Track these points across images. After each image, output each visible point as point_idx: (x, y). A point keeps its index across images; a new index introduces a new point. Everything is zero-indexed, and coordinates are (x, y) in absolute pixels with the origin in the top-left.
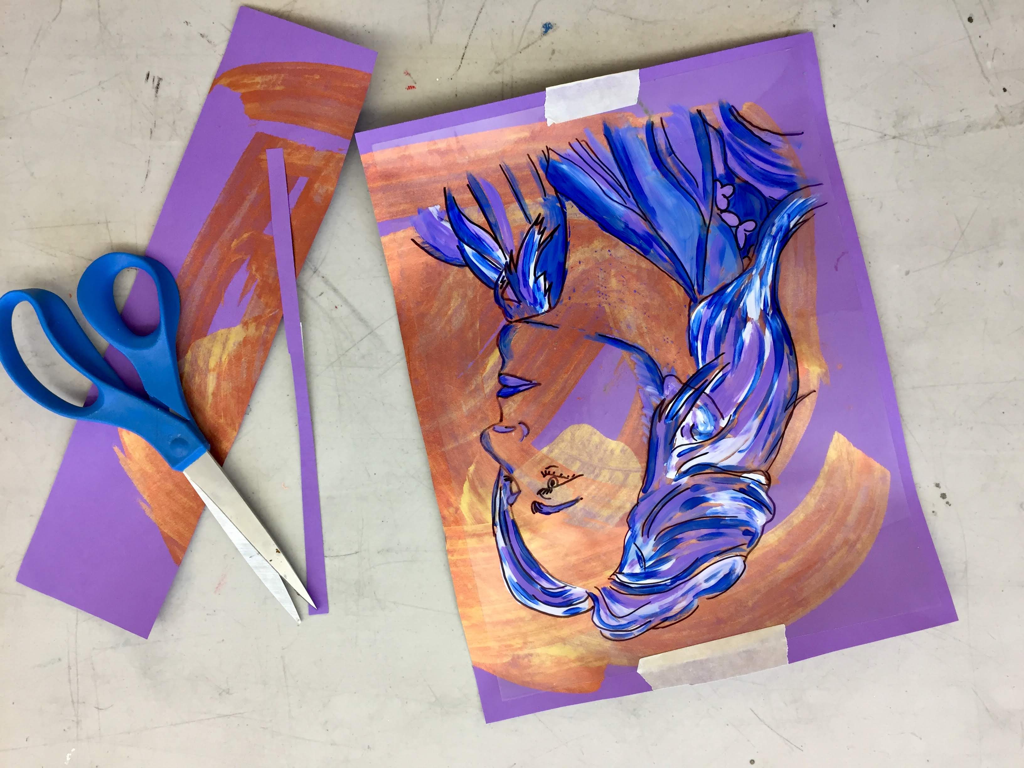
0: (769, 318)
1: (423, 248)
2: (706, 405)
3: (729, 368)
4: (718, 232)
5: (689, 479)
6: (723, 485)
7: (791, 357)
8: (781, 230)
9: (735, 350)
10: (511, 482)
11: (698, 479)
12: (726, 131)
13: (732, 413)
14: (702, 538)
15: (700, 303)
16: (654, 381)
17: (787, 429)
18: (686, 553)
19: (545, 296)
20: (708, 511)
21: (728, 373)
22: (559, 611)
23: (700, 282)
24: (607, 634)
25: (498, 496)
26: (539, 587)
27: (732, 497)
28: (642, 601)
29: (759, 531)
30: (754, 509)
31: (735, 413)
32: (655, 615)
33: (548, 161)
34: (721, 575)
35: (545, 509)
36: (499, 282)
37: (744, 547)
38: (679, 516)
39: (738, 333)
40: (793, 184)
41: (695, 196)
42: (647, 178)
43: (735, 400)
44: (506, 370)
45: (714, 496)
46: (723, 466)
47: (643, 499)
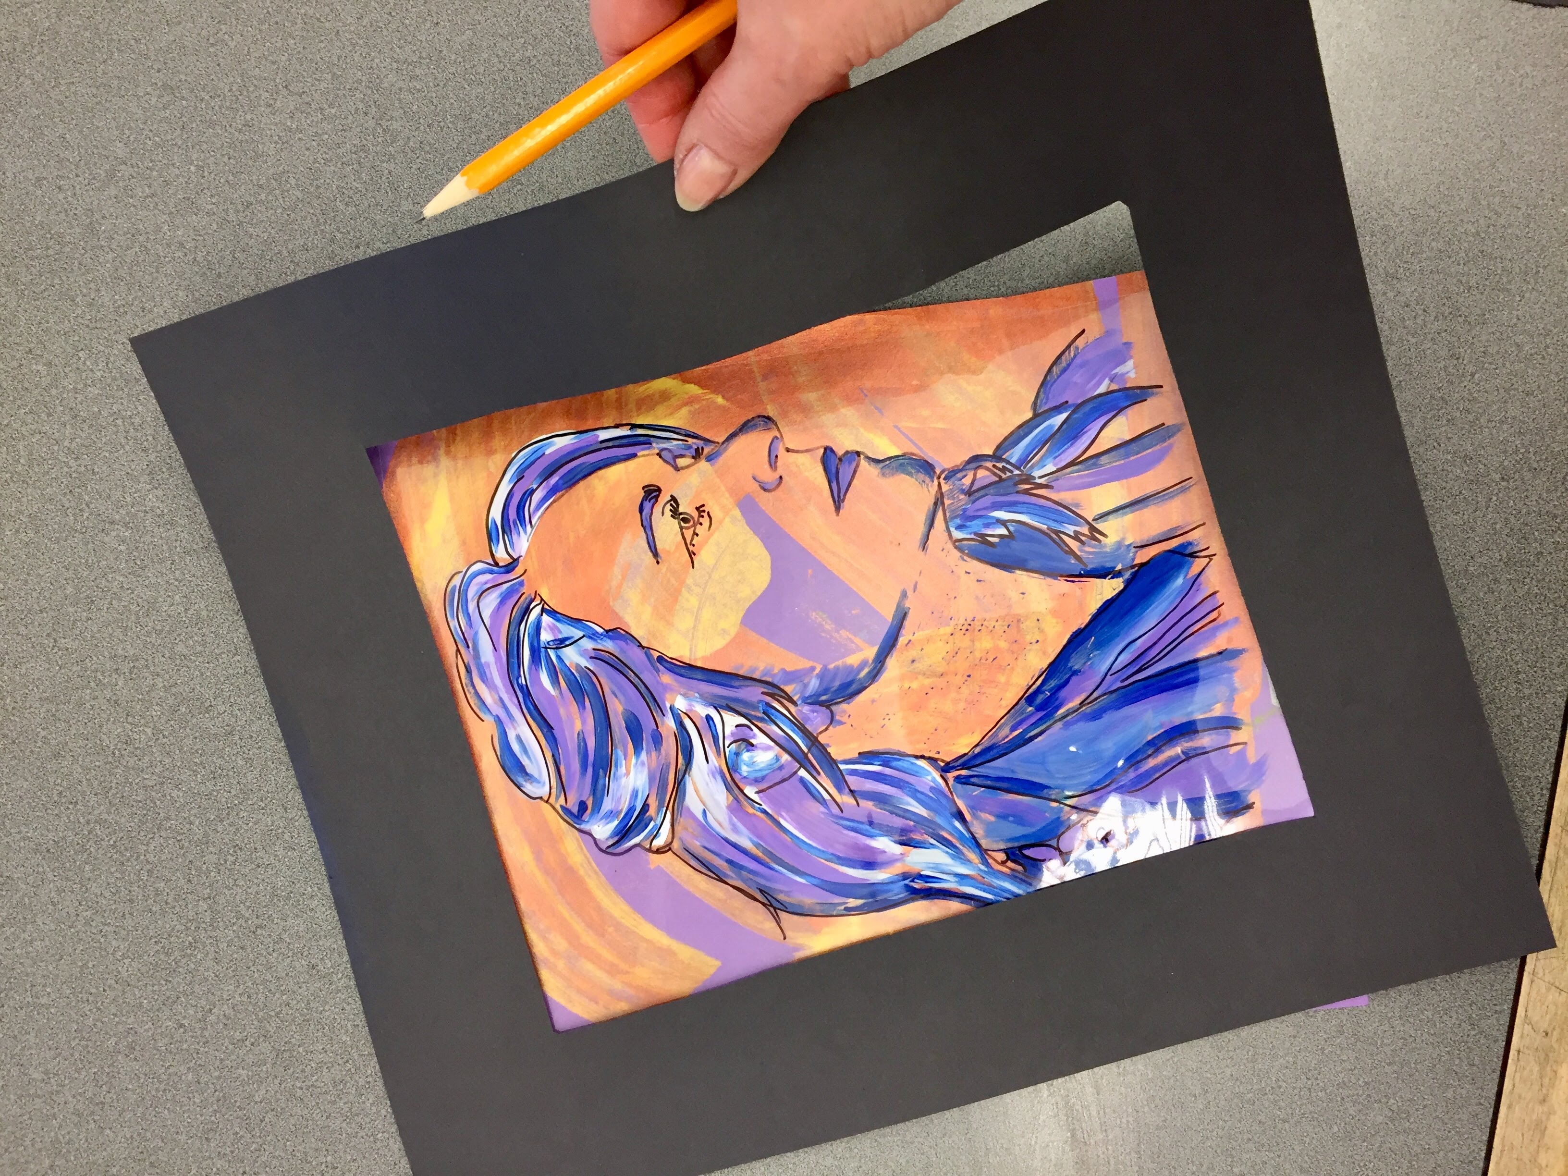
0: (907, 882)
1: (1068, 347)
2: (781, 768)
3: (835, 810)
5: (672, 728)
6: (658, 780)
7: (842, 907)
9: (862, 823)
10: (693, 457)
11: (669, 744)
13: (764, 807)
14: (582, 739)
15: (942, 777)
16: (825, 691)
17: (731, 889)
18: (562, 711)
19: (976, 534)
20: (620, 753)
21: (828, 808)
22: (496, 513)
23: (973, 780)
24: (457, 581)
25: (675, 436)
26: (535, 487)
27: (637, 792)
28: (498, 638)
29: (583, 827)
30: (616, 822)
31: (765, 812)
32: (477, 656)
33: (1193, 555)
34: (525, 761)
35: (647, 505)
36: (1004, 464)
37: (562, 800)
38: (616, 708)
39: (888, 831)
42: (1151, 713)
43: (783, 814)
44: (863, 463)
45: (643, 764)
46: (685, 784)
47: (649, 657)
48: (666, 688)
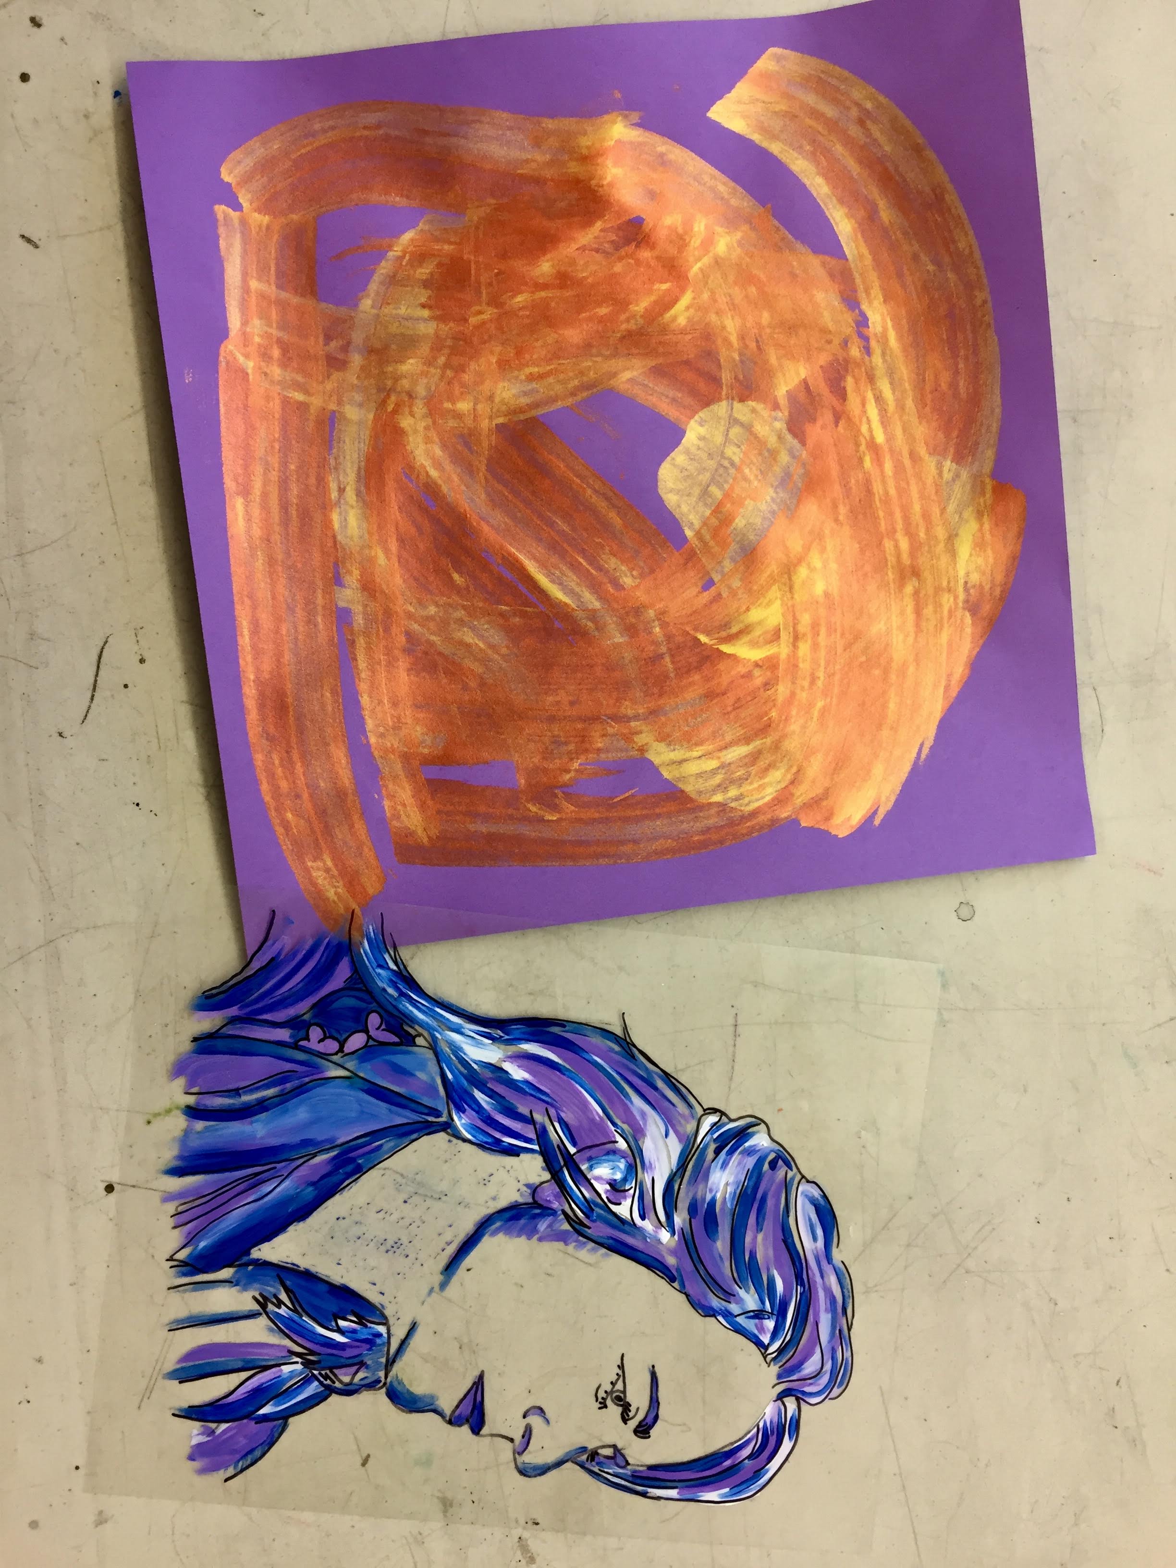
0: (506, 1037)
1: (242, 1471)
2: (590, 1159)
3: (552, 1112)
4: (367, 1066)
5: (679, 1216)
6: (701, 1174)
7: (567, 1028)
8: (396, 983)
9: (532, 1095)
10: (598, 1454)
11: (683, 1204)
12: (233, 1011)
13: (613, 1128)
14: (759, 1227)
15: (452, 1120)
16: (534, 1217)
17: (659, 1065)
18: (771, 1253)
19: (366, 1326)
20: (729, 1205)
21: (558, 1115)
22: (787, 1445)
23: (426, 1111)
25: (609, 1477)
26: (746, 1461)
27: (722, 1167)
28: (811, 1333)
29: (776, 1147)
30: (747, 1144)
31: (614, 1125)
32: (836, 1323)
34: (815, 1219)
35: (649, 1420)
36: (325, 1382)
37: (790, 1174)
38: (722, 1245)
39: (511, 1084)
40: (340, 945)
41: (307, 1079)
42: (258, 1136)
43: (598, 1119)
45: (711, 1191)
46: (678, 1164)
47: (683, 1285)
48: (674, 1252)
